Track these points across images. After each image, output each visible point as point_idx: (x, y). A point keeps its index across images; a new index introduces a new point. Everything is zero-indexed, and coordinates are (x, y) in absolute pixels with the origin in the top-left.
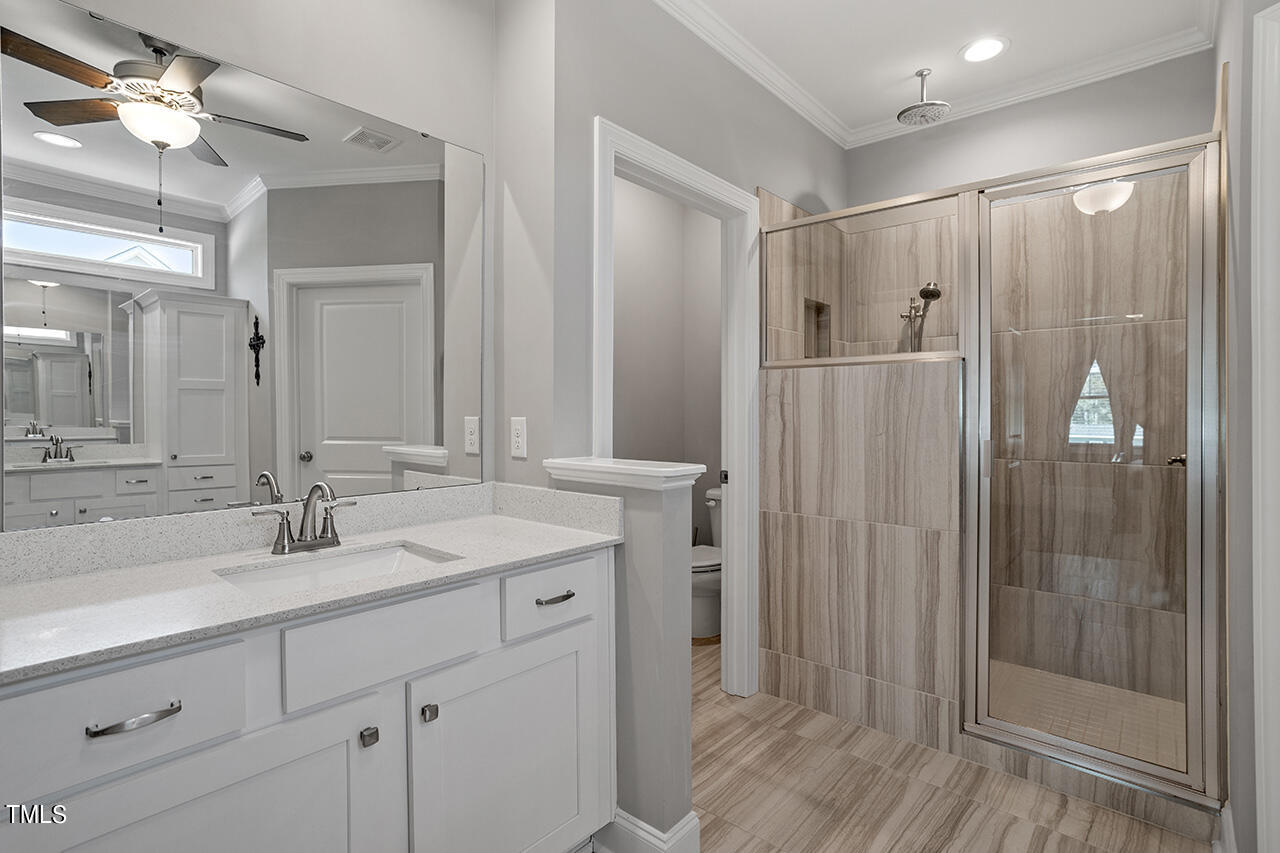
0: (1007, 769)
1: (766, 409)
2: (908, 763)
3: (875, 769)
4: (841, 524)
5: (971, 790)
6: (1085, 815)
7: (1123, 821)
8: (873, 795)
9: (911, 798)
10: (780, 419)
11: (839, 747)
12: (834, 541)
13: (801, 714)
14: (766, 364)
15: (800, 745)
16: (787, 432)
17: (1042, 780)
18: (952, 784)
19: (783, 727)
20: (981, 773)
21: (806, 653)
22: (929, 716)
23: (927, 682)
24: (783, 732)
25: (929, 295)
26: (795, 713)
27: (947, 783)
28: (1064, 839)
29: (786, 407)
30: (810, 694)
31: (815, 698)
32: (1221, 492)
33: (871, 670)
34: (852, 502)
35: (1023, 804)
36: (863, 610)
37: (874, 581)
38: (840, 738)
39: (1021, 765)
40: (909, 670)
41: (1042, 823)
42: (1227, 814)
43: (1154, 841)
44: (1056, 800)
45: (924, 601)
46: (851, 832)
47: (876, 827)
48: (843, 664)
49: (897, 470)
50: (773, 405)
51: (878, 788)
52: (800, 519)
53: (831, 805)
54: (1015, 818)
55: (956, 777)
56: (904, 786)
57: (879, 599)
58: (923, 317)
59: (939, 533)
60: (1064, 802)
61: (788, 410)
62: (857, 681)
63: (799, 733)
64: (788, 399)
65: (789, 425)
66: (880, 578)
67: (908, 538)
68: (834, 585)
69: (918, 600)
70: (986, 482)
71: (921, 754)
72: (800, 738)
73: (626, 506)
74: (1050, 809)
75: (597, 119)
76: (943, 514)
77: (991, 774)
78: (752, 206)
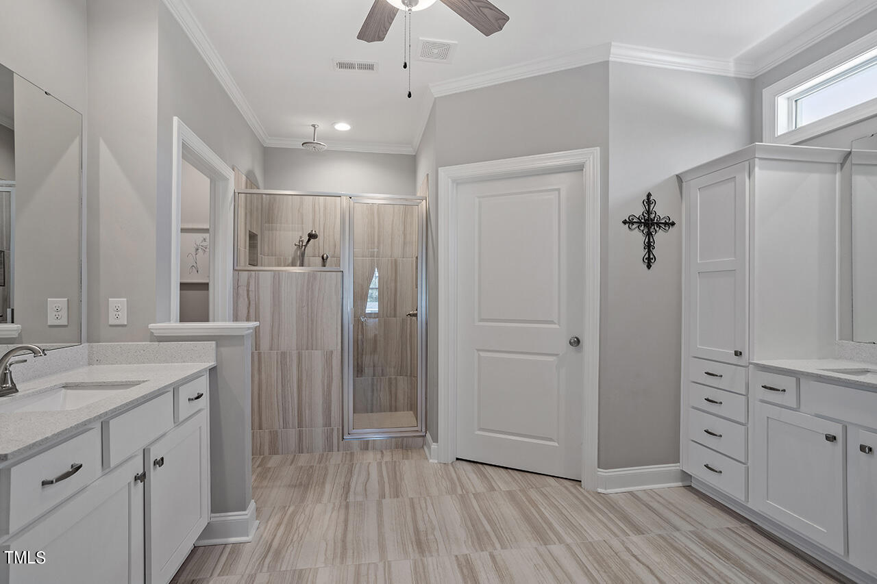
0: (361, 449)
1: (237, 294)
2: (324, 460)
3: (312, 467)
4: (283, 354)
5: (351, 460)
6: (389, 454)
7: (400, 451)
8: (316, 475)
9: (331, 471)
10: (247, 299)
11: (291, 465)
12: (279, 363)
13: (263, 460)
14: (236, 268)
15: (272, 470)
16: (251, 307)
17: (374, 448)
18: (344, 461)
19: (258, 467)
20: (352, 454)
21: (264, 426)
22: (329, 438)
23: (328, 423)
24: (259, 469)
25: (312, 236)
26: (260, 460)
27: (342, 461)
28: (386, 462)
29: (250, 293)
30: (266, 448)
31: (269, 449)
32: (427, 324)
33: (300, 425)
34: (289, 341)
35: (371, 457)
36: (296, 395)
37: (302, 380)
38: (289, 461)
39: (366, 446)
40: (319, 419)
41: (378, 461)
42: (428, 435)
43: (410, 453)
44: (380, 453)
45: (325, 384)
46: (315, 490)
47: (324, 483)
48: (286, 425)
49: (312, 324)
50: (243, 291)
51: (317, 472)
52: (259, 353)
53: (301, 484)
54: (370, 463)
55: (344, 458)
56: (326, 469)
57: (304, 388)
58: (306, 246)
59: (332, 352)
60: (382, 451)
61: (252, 295)
62: (292, 433)
63: (269, 466)
64: (252, 288)
65: (253, 303)
66: (304, 378)
67: (318, 355)
68: (280, 386)
69: (323, 384)
70: (351, 326)
71: (327, 456)
72: (270, 468)
73: (217, 346)
74: (379, 456)
75: (175, 119)
76: (333, 343)
77: (356, 453)
78: (231, 175)
